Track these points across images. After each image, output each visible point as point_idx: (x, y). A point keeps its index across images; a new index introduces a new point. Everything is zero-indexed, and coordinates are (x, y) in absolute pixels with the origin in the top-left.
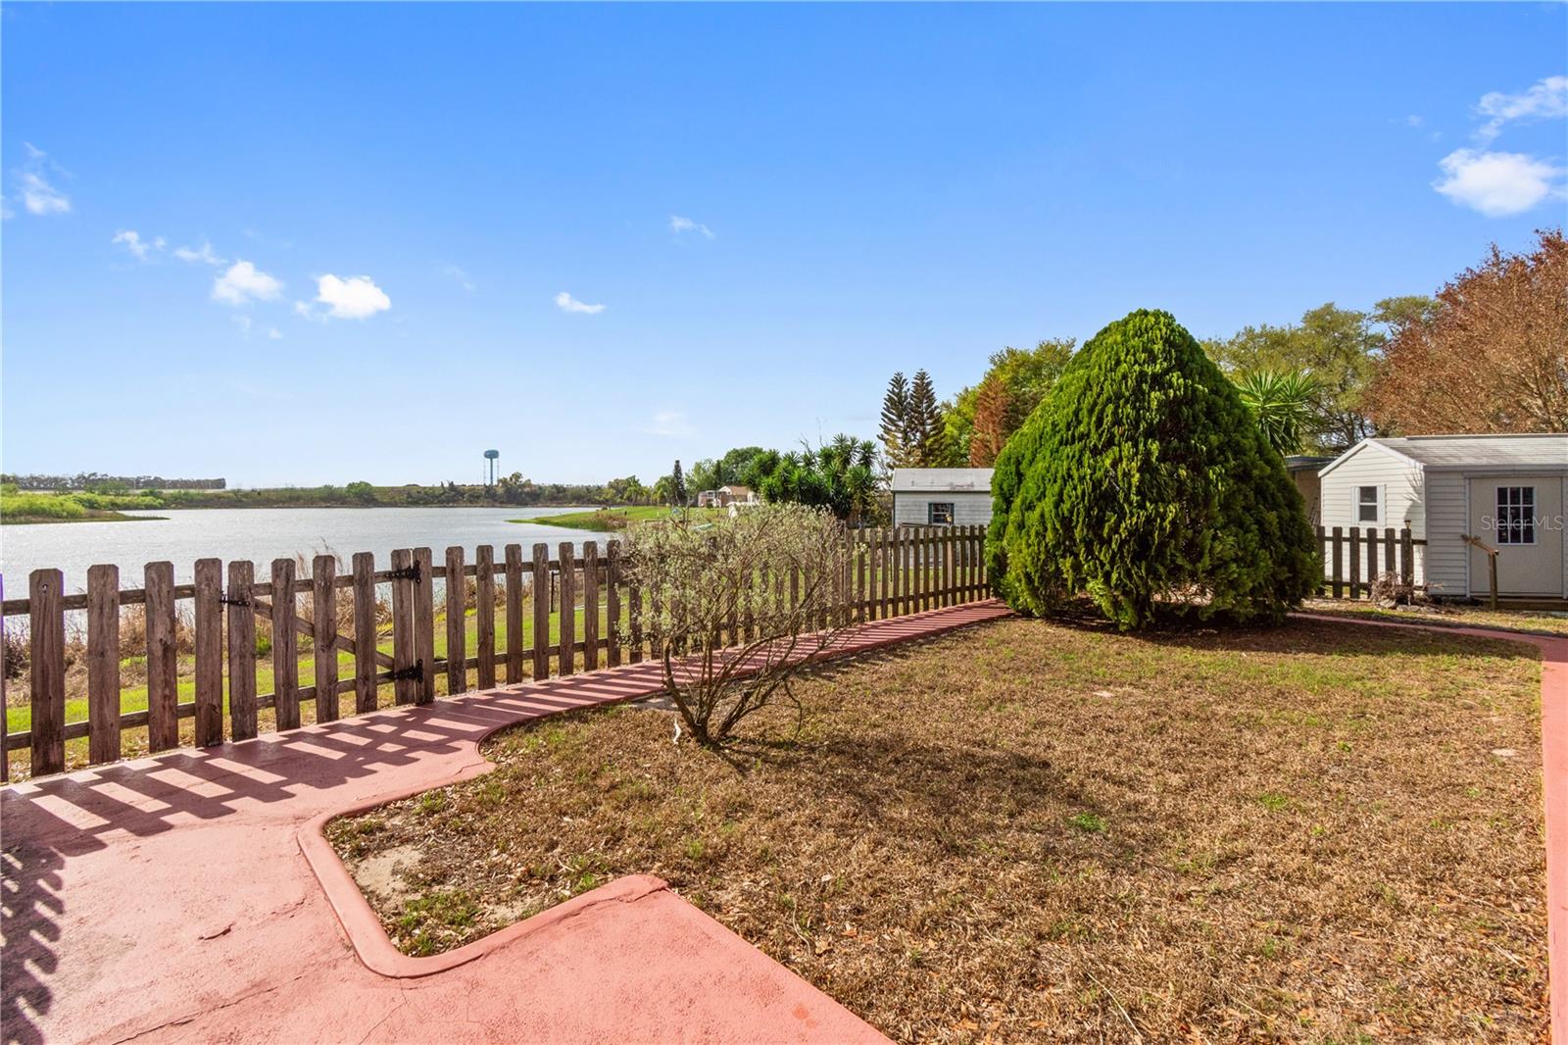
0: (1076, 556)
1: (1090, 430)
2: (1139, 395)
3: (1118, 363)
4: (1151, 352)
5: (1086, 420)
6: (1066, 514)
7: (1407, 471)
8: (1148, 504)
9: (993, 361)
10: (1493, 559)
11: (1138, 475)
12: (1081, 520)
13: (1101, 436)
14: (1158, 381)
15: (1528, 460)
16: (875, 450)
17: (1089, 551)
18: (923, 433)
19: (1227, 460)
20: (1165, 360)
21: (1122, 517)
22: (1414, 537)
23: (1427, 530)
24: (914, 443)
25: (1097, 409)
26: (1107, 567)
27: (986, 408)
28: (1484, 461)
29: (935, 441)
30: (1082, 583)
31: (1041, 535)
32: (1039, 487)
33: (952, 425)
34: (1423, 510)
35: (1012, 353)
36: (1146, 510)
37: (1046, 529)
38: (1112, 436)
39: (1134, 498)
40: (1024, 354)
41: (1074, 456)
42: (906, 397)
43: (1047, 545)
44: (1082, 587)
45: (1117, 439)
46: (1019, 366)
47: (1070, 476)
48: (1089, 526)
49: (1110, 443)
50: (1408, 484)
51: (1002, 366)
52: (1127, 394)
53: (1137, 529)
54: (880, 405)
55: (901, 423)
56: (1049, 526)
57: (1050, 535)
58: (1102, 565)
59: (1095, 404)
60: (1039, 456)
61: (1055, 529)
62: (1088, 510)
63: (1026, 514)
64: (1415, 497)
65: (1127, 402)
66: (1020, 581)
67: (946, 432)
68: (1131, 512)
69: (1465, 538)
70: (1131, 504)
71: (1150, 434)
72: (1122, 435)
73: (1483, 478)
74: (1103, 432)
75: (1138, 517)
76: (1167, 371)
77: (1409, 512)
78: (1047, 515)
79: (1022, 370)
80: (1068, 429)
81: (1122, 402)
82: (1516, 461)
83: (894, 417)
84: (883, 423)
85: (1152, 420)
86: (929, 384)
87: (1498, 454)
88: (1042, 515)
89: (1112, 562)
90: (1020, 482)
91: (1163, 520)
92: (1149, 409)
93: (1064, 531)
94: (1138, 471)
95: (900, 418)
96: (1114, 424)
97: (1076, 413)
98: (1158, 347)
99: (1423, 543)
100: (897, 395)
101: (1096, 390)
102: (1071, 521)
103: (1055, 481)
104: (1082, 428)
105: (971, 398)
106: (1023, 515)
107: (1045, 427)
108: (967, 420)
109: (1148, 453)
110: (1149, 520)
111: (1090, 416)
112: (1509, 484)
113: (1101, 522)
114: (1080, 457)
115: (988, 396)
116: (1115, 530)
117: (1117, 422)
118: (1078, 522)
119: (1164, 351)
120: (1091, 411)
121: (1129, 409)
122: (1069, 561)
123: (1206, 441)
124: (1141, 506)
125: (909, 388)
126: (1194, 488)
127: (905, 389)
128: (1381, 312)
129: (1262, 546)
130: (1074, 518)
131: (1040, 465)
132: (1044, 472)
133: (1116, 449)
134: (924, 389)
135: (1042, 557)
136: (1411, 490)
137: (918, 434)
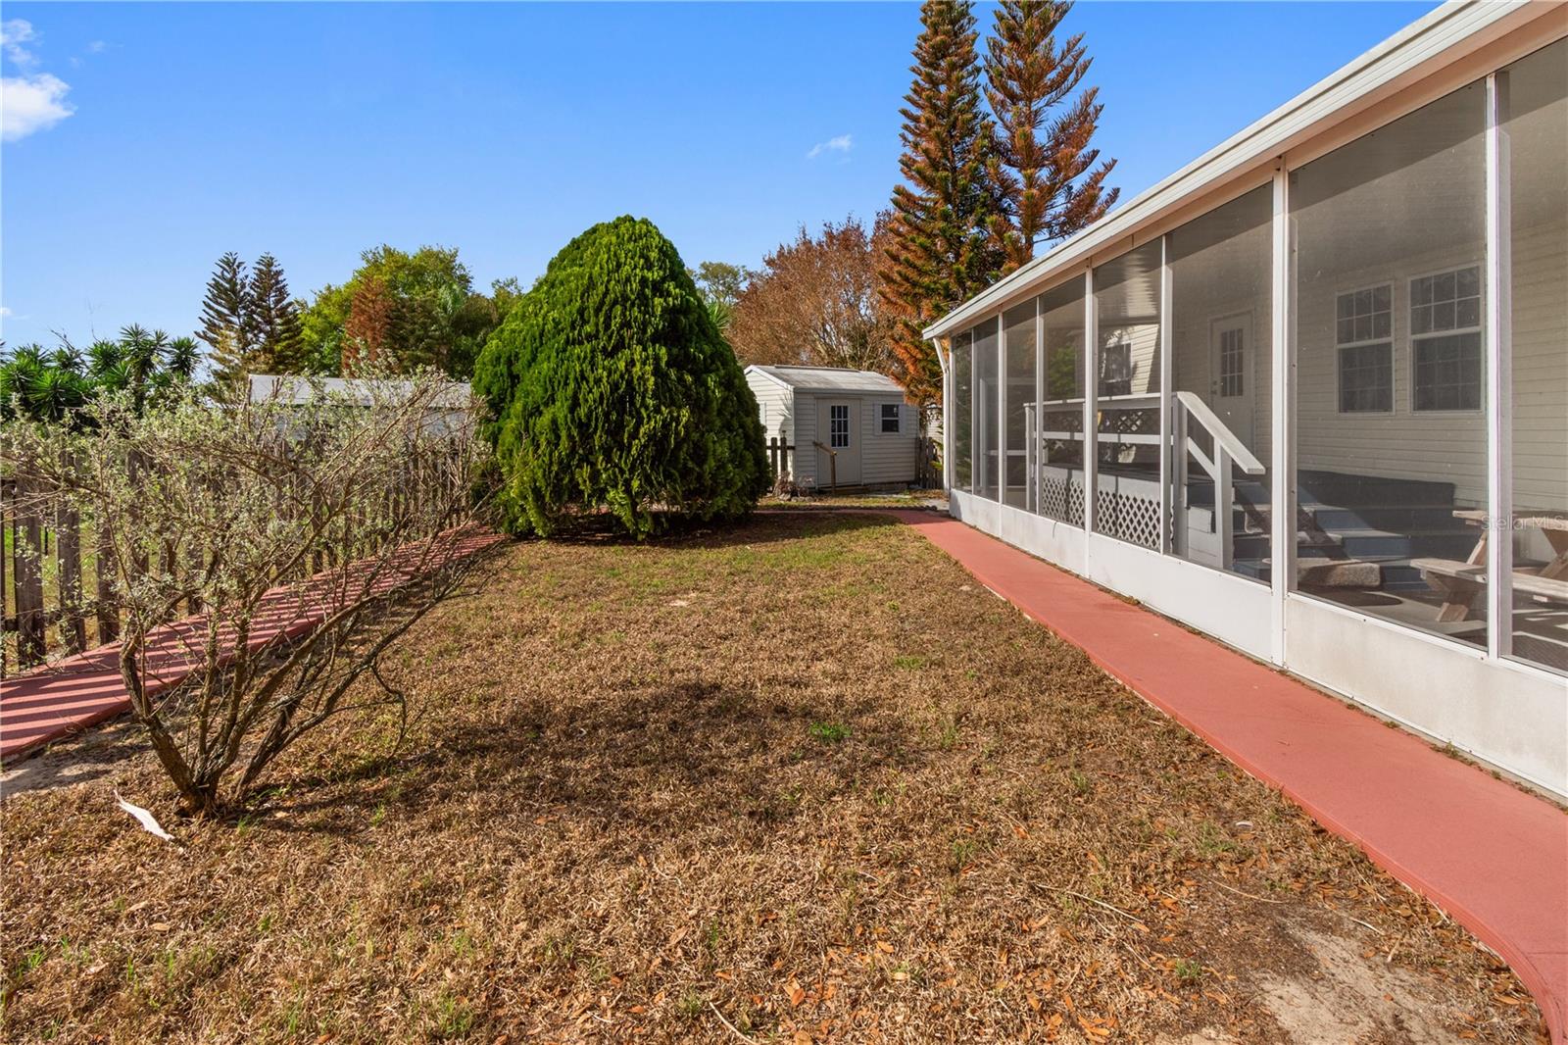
0: (593, 465)
1: (598, 331)
2: (644, 301)
3: (619, 266)
4: (647, 259)
5: (593, 320)
6: (584, 420)
7: (780, 392)
8: (663, 408)
9: (364, 257)
10: (833, 457)
11: (653, 379)
12: (600, 425)
13: (610, 337)
14: (658, 288)
15: (844, 386)
16: (196, 351)
17: (608, 459)
18: (270, 335)
19: (718, 369)
20: (660, 268)
21: (639, 423)
22: (788, 444)
23: (796, 441)
24: (256, 347)
25: (605, 308)
26: (627, 476)
27: (363, 312)
28: (823, 386)
29: (289, 346)
30: (600, 494)
31: (555, 443)
32: (546, 391)
33: (311, 328)
34: (792, 422)
35: (389, 252)
36: (662, 414)
37: (558, 437)
38: (622, 337)
39: (650, 402)
40: (405, 257)
41: (585, 358)
42: (243, 286)
43: (560, 454)
44: (601, 499)
45: (627, 341)
46: (399, 268)
47: (584, 378)
48: (608, 432)
49: (620, 345)
50: (780, 402)
51: (376, 265)
52: (633, 297)
53: (655, 434)
54: (203, 292)
55: (234, 319)
56: (564, 434)
57: (564, 443)
58: (622, 472)
59: (602, 303)
60: (541, 357)
61: (570, 437)
62: (607, 415)
63: (531, 422)
64: (786, 412)
65: (633, 305)
66: (525, 498)
67: (302, 336)
68: (648, 416)
69: (815, 444)
70: (647, 408)
71: (655, 339)
72: (631, 338)
73: (824, 398)
74: (612, 333)
75: (656, 422)
76: (664, 280)
77: (782, 424)
78: (561, 421)
79: (401, 275)
80: (573, 328)
81: (628, 304)
82: (837, 387)
83: (226, 311)
84: (205, 317)
85: (658, 325)
86: (279, 273)
87: (827, 382)
88: (554, 421)
89: (632, 470)
90: (513, 386)
91: (678, 425)
92: (653, 315)
93: (581, 439)
94: (653, 374)
95: (234, 311)
96: (622, 326)
97: (581, 311)
98: (654, 255)
99: (793, 448)
100: (229, 281)
101: (601, 289)
102: (588, 425)
103: (566, 384)
104: (588, 328)
105: (335, 298)
106: (527, 422)
107: (544, 324)
108: (330, 323)
109: (657, 358)
110: (666, 425)
111: (597, 316)
112: (837, 403)
113: (620, 426)
114: (593, 358)
115: (366, 298)
116: (634, 435)
117: (626, 324)
118: (596, 426)
119: (659, 259)
120: (598, 310)
121: (636, 312)
122: (586, 470)
123: (701, 351)
124: (657, 410)
125: (248, 274)
126: (698, 393)
127: (240, 276)
128: (703, 272)
129: (746, 448)
130: (593, 424)
131: (545, 366)
132: (551, 373)
133: (627, 351)
134: (269, 278)
135: (555, 468)
136: (783, 407)
137: (262, 335)
